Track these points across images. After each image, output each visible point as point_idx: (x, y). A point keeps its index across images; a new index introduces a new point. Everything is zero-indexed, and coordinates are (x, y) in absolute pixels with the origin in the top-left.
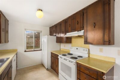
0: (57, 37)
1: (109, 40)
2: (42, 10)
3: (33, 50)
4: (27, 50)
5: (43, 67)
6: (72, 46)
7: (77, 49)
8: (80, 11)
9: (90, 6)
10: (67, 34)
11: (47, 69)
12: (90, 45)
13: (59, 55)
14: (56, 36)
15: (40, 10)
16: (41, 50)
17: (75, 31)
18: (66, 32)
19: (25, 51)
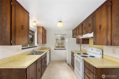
0: (77, 39)
1: (111, 41)
2: (61, 22)
3: (60, 49)
4: (56, 49)
5: (66, 63)
6: (89, 47)
7: (92, 49)
8: (91, 15)
9: (98, 9)
10: (83, 36)
11: (68, 64)
12: (104, 46)
13: (75, 54)
14: (76, 37)
15: (60, 22)
16: (65, 49)
17: (88, 33)
18: (82, 34)
19: (55, 49)
